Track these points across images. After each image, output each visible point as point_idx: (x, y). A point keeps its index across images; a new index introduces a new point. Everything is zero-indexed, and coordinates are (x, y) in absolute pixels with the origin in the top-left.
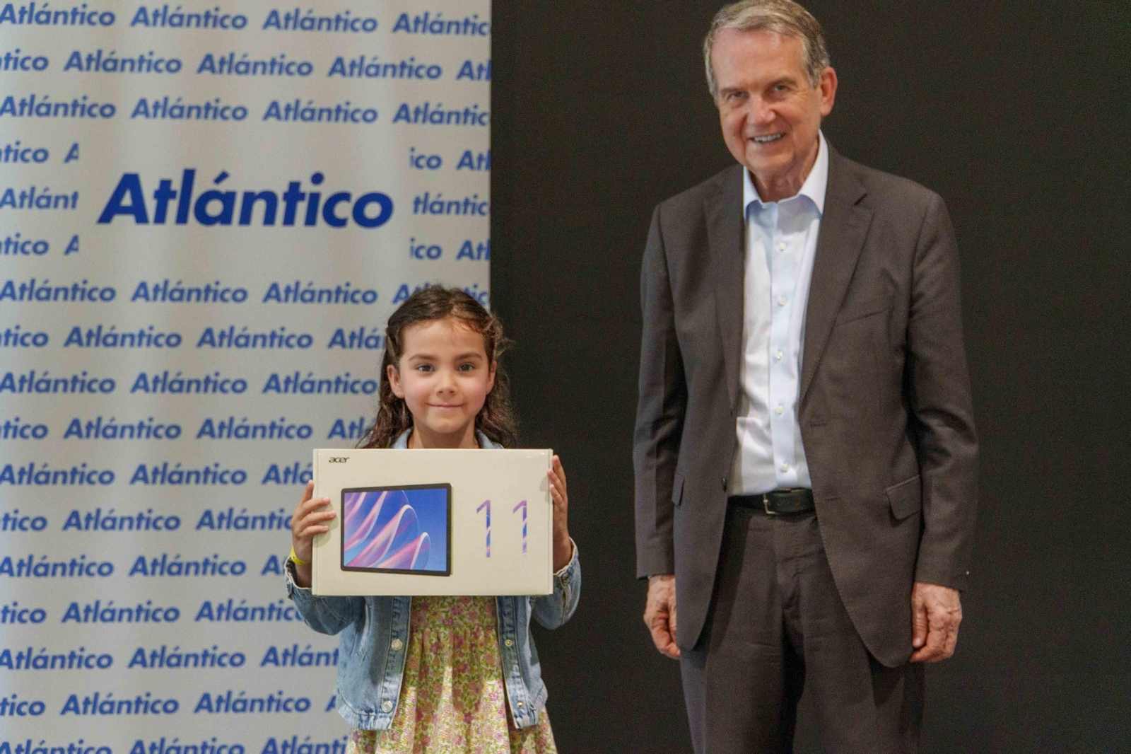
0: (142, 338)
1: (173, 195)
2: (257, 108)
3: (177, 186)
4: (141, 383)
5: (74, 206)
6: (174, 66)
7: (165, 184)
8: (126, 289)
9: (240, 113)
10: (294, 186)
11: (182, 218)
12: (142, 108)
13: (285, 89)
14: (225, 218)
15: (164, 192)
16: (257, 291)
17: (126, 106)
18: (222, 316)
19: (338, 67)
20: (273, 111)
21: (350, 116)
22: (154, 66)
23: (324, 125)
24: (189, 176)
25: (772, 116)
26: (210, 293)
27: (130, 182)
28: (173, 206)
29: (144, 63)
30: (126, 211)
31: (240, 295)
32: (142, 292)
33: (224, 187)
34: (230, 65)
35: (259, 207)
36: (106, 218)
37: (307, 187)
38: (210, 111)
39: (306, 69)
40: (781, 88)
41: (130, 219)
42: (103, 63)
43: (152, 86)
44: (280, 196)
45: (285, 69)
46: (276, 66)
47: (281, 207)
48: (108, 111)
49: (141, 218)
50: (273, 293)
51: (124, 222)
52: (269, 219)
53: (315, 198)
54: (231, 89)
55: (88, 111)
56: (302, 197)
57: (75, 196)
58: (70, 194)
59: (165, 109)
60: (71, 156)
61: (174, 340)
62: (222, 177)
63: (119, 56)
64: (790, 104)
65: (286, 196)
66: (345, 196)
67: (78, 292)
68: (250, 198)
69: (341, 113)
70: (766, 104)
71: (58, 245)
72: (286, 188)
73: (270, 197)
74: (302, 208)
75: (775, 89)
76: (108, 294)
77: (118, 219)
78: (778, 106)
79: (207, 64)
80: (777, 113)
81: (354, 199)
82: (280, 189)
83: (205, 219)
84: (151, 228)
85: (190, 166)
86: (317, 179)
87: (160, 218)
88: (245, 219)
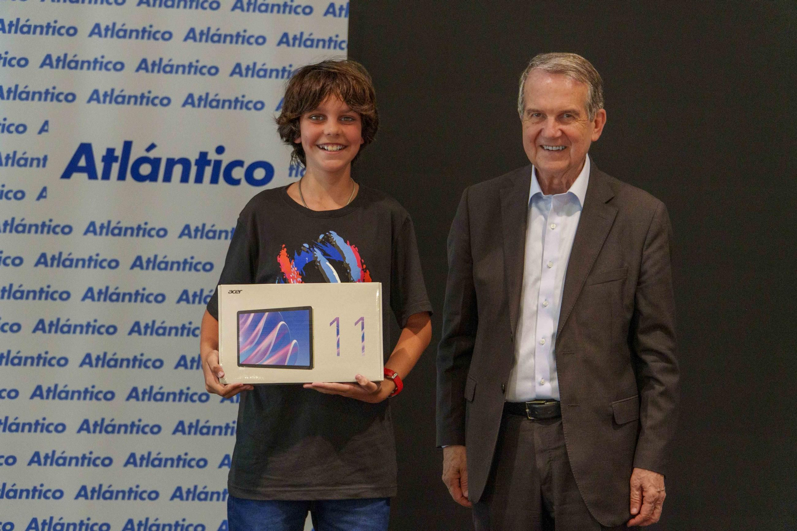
0: (92, 262)
1: (116, 159)
2: (178, 99)
3: (118, 153)
4: (89, 294)
5: (44, 166)
6: (119, 66)
7: (110, 151)
8: (80, 227)
9: (166, 102)
10: (203, 155)
11: (122, 176)
12: (95, 96)
13: (199, 85)
14: (153, 177)
15: (109, 157)
16: (175, 230)
17: (83, 95)
18: (148, 247)
19: (237, 70)
20: (190, 101)
21: (245, 105)
22: (105, 66)
23: (226, 111)
24: (128, 146)
25: (559, 134)
26: (141, 231)
27: (85, 149)
28: (116, 167)
29: (98, 64)
30: (81, 170)
31: (162, 233)
32: (91, 228)
33: (152, 155)
34: (160, 67)
35: (178, 170)
36: (67, 175)
37: (213, 156)
38: (144, 99)
39: (214, 71)
40: (569, 116)
41: (85, 176)
42: (67, 63)
43: (103, 81)
44: (193, 162)
45: (199, 70)
46: (192, 68)
47: (194, 170)
48: (71, 98)
49: (93, 175)
50: (186, 231)
51: (80, 178)
52: (185, 179)
53: (218, 163)
54: (160, 84)
55: (56, 97)
56: (208, 163)
57: (45, 158)
58: (41, 157)
59: (112, 97)
60: (43, 130)
61: (114, 264)
62: (152, 147)
63: (80, 58)
64: (572, 128)
65: (197, 162)
66: (240, 163)
67: (45, 228)
68: (171, 163)
69: (238, 103)
70: (557, 124)
71: (32, 193)
72: (197, 156)
73: (185, 162)
74: (208, 171)
75: (564, 116)
76: (67, 230)
77: (75, 176)
78: (564, 127)
79: (143, 65)
80: (563, 132)
81: (246, 165)
82: (193, 157)
83: (138, 177)
84: (99, 183)
85: (128, 139)
86: (220, 150)
87: (106, 176)
88: (167, 178)
